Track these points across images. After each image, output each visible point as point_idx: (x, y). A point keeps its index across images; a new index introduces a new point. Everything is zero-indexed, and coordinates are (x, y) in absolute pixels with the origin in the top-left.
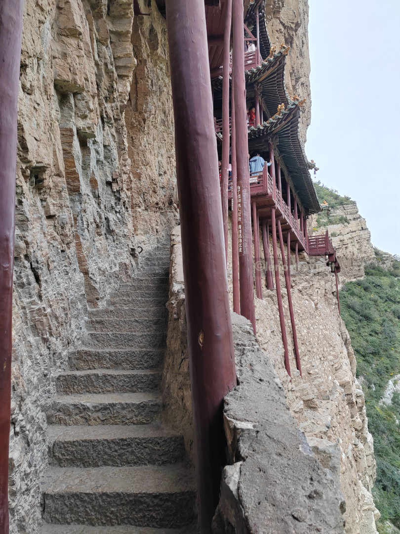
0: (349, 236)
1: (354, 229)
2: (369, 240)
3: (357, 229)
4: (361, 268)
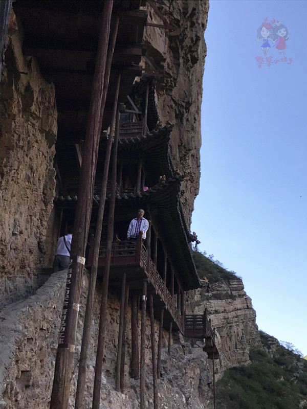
0: (234, 314)
1: (239, 306)
2: (254, 320)
3: (242, 307)
4: (245, 351)
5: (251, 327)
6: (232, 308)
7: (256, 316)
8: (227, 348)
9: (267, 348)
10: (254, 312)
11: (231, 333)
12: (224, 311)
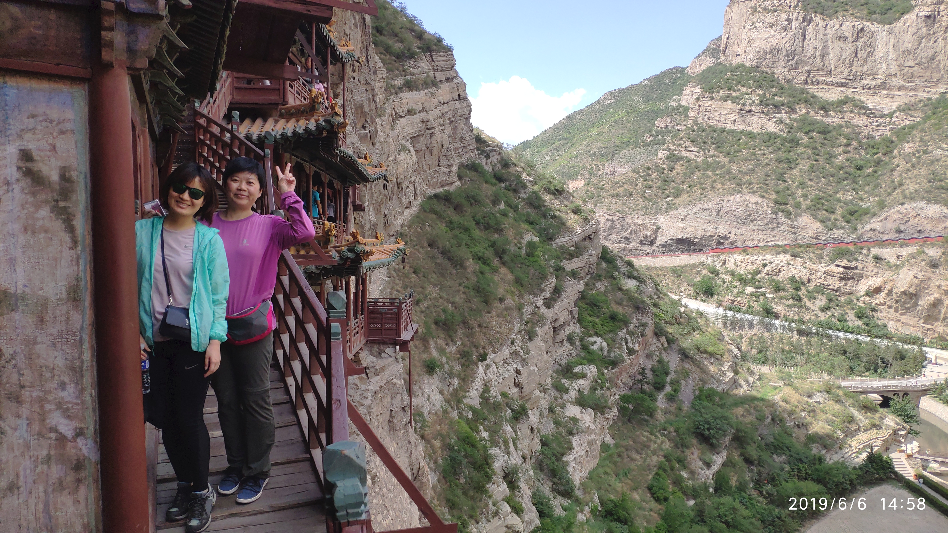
0: (437, 111)
1: (446, 98)
2: (468, 118)
3: (451, 98)
4: (452, 169)
5: (463, 129)
6: (435, 102)
7: (470, 111)
8: (425, 167)
9: (485, 157)
10: (469, 106)
11: (431, 143)
12: (423, 109)
